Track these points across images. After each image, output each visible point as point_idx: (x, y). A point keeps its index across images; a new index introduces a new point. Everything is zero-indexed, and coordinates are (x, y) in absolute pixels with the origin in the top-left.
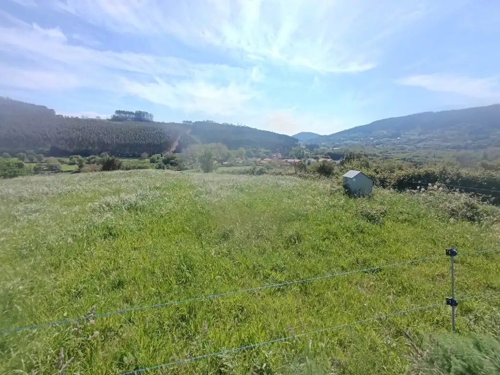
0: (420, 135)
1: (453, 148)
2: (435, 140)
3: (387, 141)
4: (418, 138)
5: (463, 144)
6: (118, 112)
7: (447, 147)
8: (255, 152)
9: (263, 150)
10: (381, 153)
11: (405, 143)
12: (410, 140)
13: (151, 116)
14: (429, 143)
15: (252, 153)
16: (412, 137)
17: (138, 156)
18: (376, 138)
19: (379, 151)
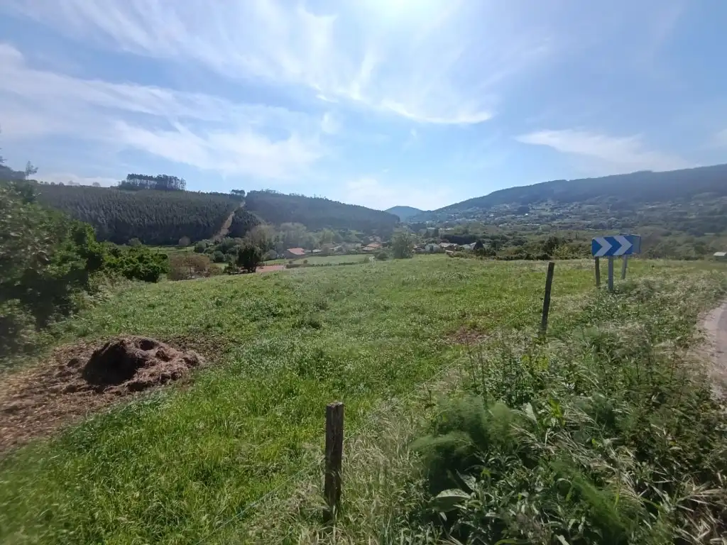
0: (552, 210)
1: (596, 227)
2: (573, 216)
3: (513, 218)
4: (550, 214)
5: (605, 222)
6: (131, 177)
7: (588, 226)
8: (344, 235)
9: (354, 232)
10: (510, 235)
11: (537, 221)
12: (541, 217)
13: (182, 182)
14: (566, 220)
15: (340, 236)
16: (544, 213)
17: (175, 243)
18: (497, 214)
19: (506, 232)
